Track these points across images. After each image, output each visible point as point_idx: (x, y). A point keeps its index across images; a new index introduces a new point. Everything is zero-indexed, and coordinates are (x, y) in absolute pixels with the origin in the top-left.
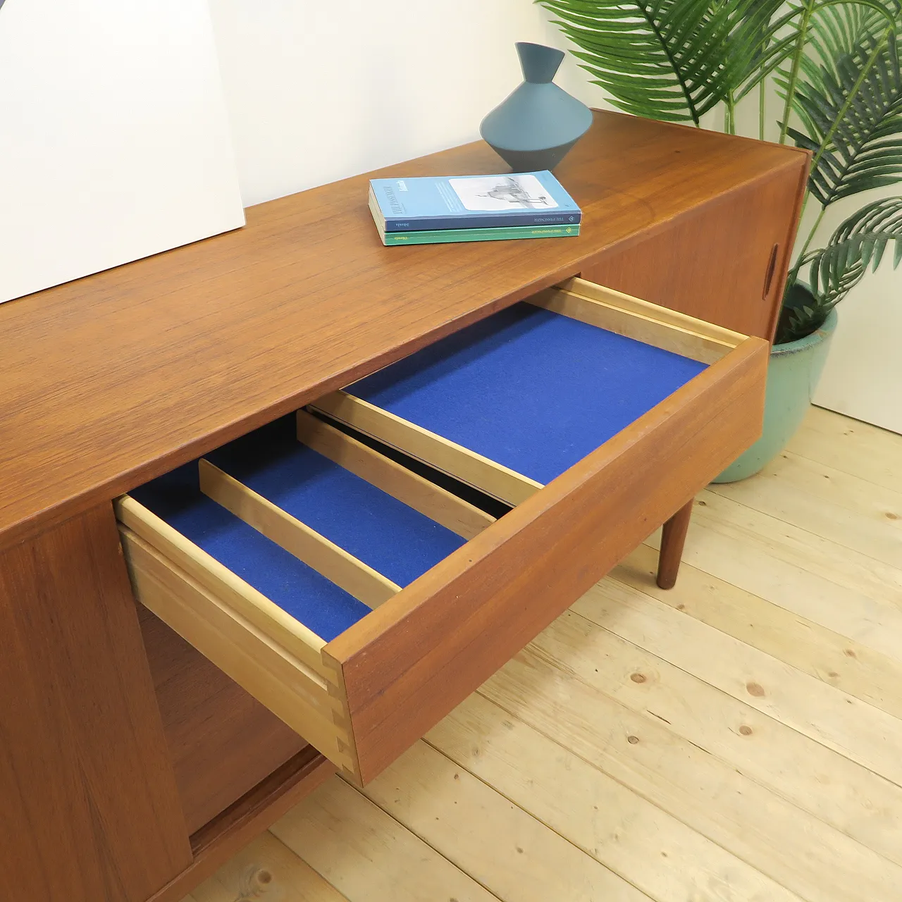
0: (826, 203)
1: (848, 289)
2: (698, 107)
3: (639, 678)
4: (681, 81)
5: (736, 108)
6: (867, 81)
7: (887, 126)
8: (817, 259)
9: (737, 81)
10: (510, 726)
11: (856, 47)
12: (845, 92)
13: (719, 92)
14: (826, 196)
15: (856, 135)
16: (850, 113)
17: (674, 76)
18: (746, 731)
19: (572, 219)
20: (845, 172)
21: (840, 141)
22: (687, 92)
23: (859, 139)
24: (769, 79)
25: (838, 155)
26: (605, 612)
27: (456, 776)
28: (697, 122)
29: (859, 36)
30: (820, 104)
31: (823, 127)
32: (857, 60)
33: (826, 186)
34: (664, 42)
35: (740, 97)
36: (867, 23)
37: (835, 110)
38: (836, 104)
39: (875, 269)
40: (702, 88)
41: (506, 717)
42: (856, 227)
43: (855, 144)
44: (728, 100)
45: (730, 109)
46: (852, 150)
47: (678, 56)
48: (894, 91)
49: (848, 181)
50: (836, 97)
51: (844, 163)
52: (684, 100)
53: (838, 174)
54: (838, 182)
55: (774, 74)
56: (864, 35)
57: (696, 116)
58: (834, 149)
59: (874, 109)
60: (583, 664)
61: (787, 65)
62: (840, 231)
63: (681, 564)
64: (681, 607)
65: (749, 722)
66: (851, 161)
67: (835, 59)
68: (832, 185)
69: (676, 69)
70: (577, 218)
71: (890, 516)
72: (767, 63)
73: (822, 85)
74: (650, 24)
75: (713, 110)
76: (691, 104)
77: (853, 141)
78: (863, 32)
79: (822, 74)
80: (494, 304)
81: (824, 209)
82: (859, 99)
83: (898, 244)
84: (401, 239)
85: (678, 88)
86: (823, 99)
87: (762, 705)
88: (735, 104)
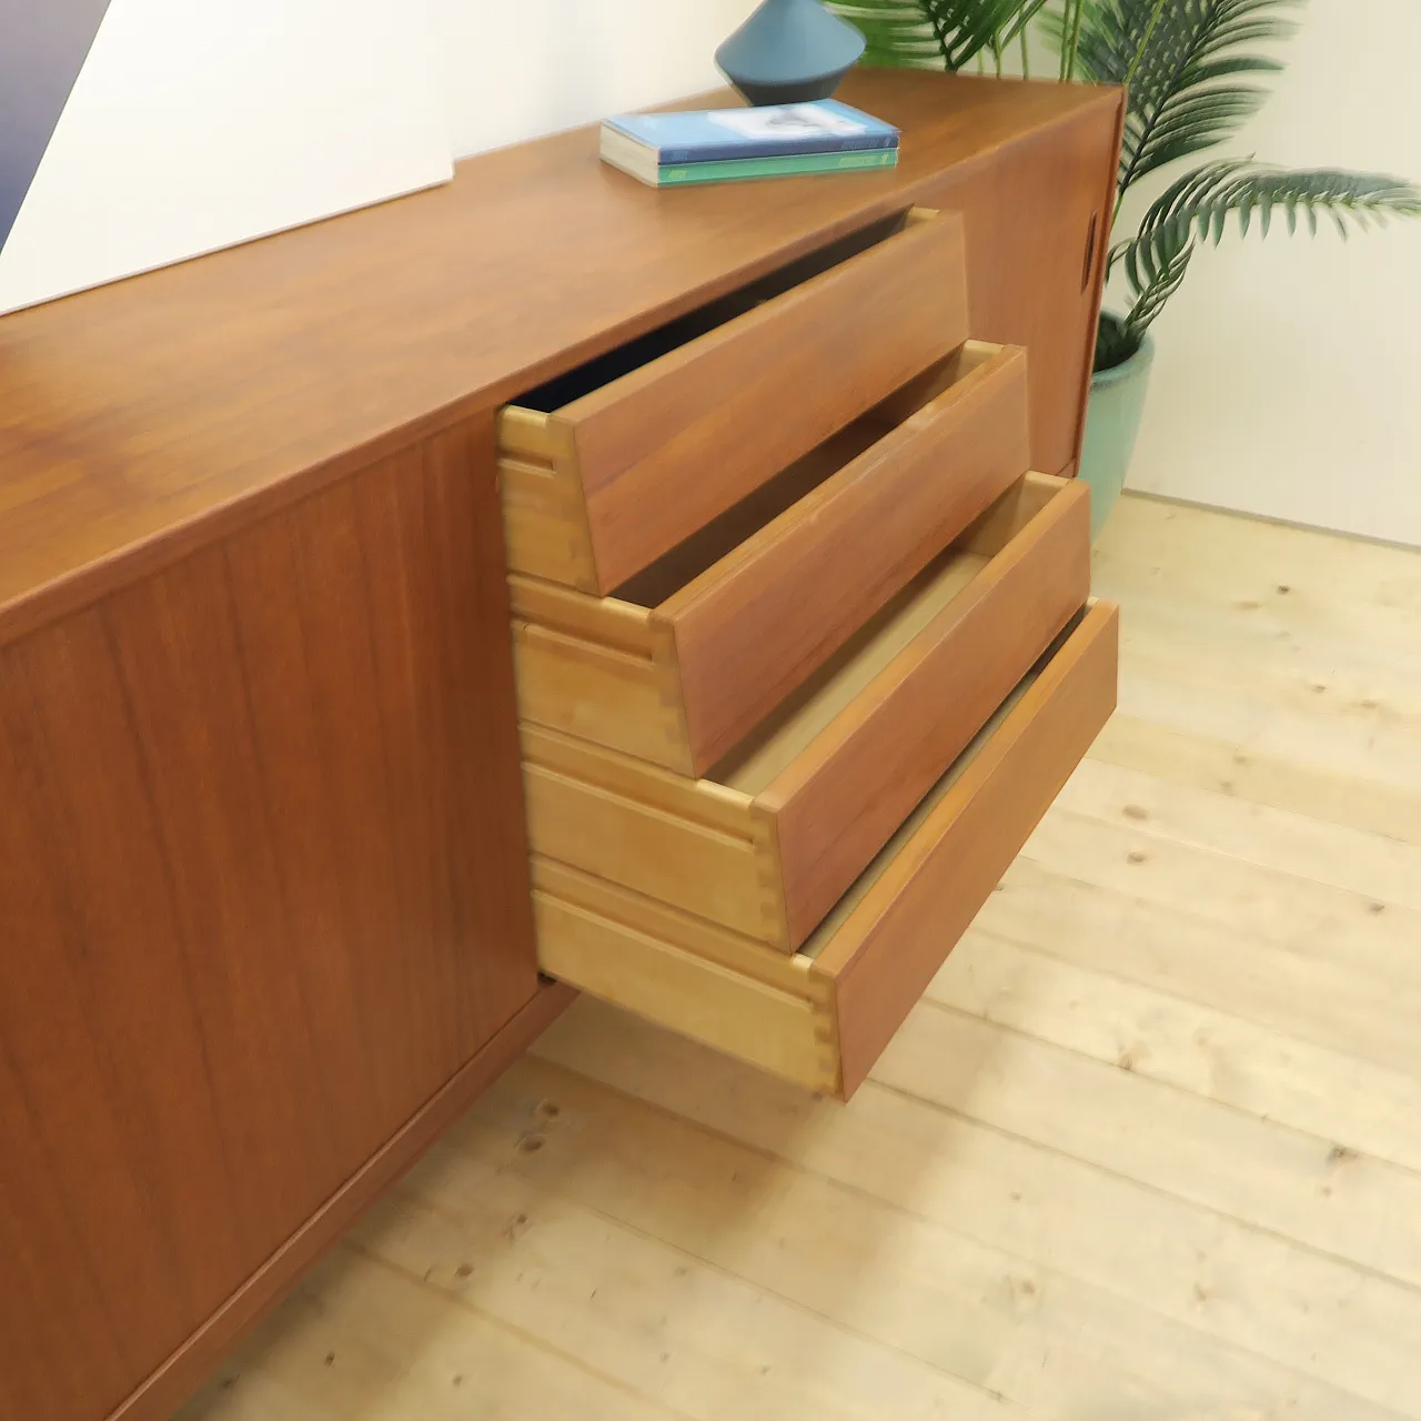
0: (1125, 185)
1: (1166, 296)
2: (956, 54)
4: (932, 20)
5: (1006, 54)
8: (1130, 253)
9: (998, 21)
13: (982, 34)
14: (1122, 175)
15: (1154, 90)
17: (921, 13)
18: (1137, 859)
19: (887, 142)
20: (1144, 140)
22: (940, 35)
23: (1158, 94)
25: (1132, 119)
28: (956, 76)
30: (1102, 53)
35: (1004, 44)
40: (958, 29)
43: (1153, 104)
44: (993, 45)
45: (997, 57)
46: (1149, 112)
51: (1141, 130)
52: (936, 45)
53: (1135, 144)
54: (1138, 155)
55: (1038, 19)
57: (952, 66)
62: (1154, 211)
65: (1137, 848)
66: (1149, 125)
68: (1129, 160)
70: (893, 142)
71: (1247, 605)
72: (1029, 4)
73: (1101, 28)
75: (975, 60)
76: (946, 51)
77: (1150, 99)
79: (1101, 14)
80: (838, 227)
81: (1123, 192)
82: (1151, 43)
83: (1242, 211)
84: (679, 175)
85: (928, 29)
86: (1103, 43)
87: (1150, 829)
88: (1001, 51)
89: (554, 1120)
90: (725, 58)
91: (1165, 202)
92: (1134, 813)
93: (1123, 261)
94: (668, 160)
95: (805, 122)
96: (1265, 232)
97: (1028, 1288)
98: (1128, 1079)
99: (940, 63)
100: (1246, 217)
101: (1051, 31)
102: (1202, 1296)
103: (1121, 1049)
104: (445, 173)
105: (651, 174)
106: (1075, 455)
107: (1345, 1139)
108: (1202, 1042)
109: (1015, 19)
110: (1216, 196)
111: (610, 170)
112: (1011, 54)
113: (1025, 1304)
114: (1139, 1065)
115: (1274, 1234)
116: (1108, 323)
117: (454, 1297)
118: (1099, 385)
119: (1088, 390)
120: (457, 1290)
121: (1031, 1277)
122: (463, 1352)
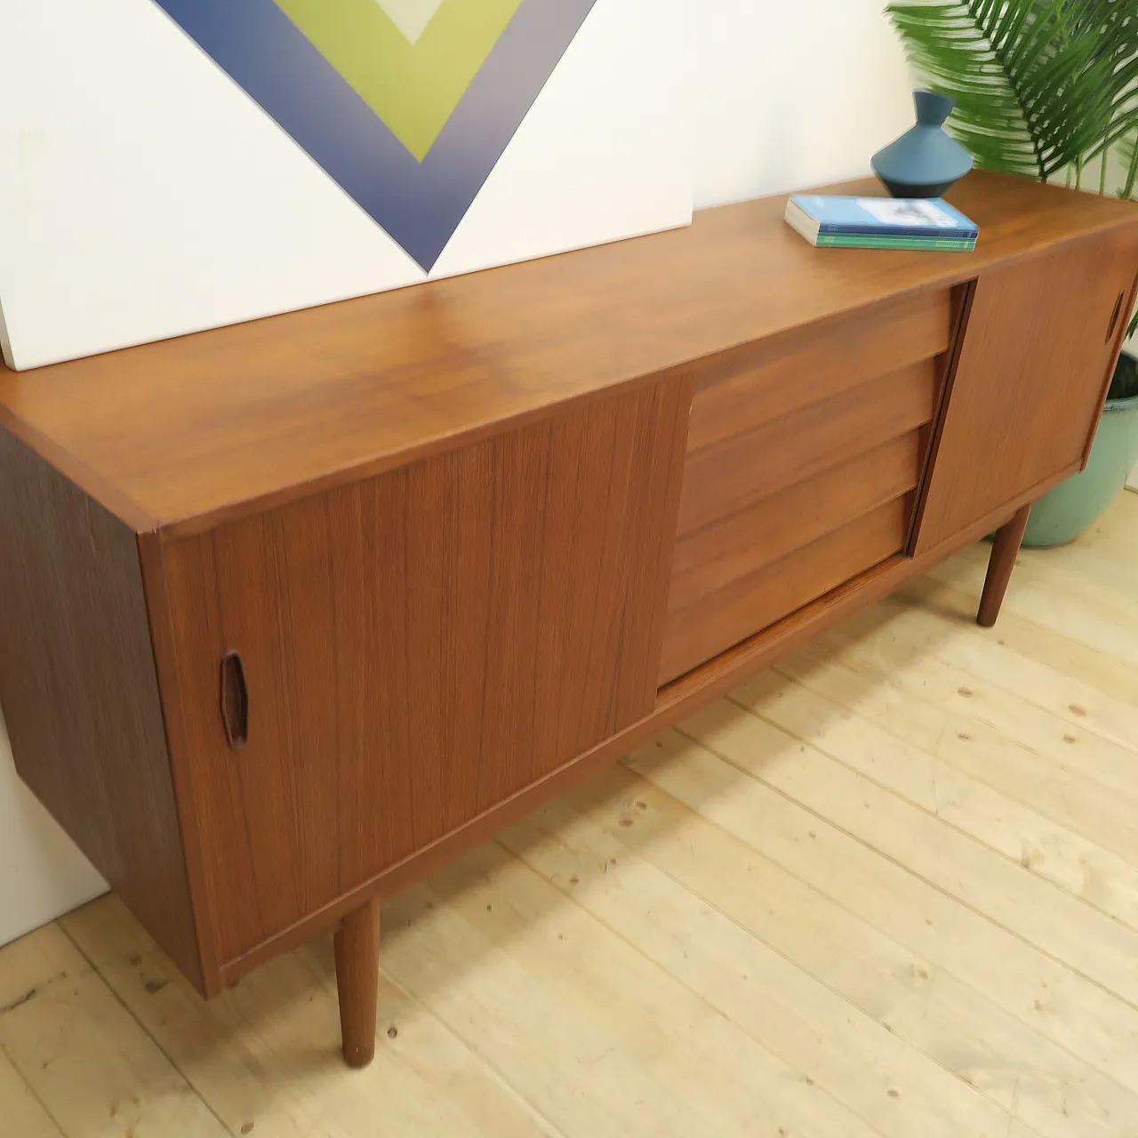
2: (1048, 166)
3: (965, 693)
4: (1034, 141)
5: (1084, 171)
13: (1069, 154)
17: (1028, 136)
18: (1070, 740)
19: (970, 235)
22: (1038, 152)
24: (1111, 149)
27: (802, 750)
28: (1045, 182)
34: (1023, 103)
35: (1087, 161)
40: (1052, 149)
41: (843, 711)
44: (1076, 163)
45: (1078, 171)
47: (1034, 118)
52: (1034, 159)
55: (1117, 143)
57: (1044, 175)
60: (911, 679)
64: (1002, 643)
65: (1072, 733)
69: (1030, 130)
70: (974, 234)
72: (1110, 135)
74: (1012, 86)
75: (1062, 170)
76: (1041, 163)
84: (830, 240)
85: (1031, 147)
87: (1084, 722)
88: (1082, 167)
89: (641, 811)
90: (877, 161)
92: (1077, 710)
94: (825, 230)
95: (918, 213)
97: (924, 975)
98: (1024, 871)
99: (1036, 171)
101: (1126, 153)
102: (1038, 1007)
103: (1025, 853)
104: (686, 219)
105: (812, 236)
106: (1084, 456)
108: (1083, 862)
109: (1102, 141)
112: (1091, 169)
113: (919, 982)
114: (1035, 866)
115: (1099, 985)
116: (1127, 360)
117: (567, 894)
118: (1112, 409)
119: (1101, 412)
120: (568, 890)
121: (927, 969)
122: (566, 923)
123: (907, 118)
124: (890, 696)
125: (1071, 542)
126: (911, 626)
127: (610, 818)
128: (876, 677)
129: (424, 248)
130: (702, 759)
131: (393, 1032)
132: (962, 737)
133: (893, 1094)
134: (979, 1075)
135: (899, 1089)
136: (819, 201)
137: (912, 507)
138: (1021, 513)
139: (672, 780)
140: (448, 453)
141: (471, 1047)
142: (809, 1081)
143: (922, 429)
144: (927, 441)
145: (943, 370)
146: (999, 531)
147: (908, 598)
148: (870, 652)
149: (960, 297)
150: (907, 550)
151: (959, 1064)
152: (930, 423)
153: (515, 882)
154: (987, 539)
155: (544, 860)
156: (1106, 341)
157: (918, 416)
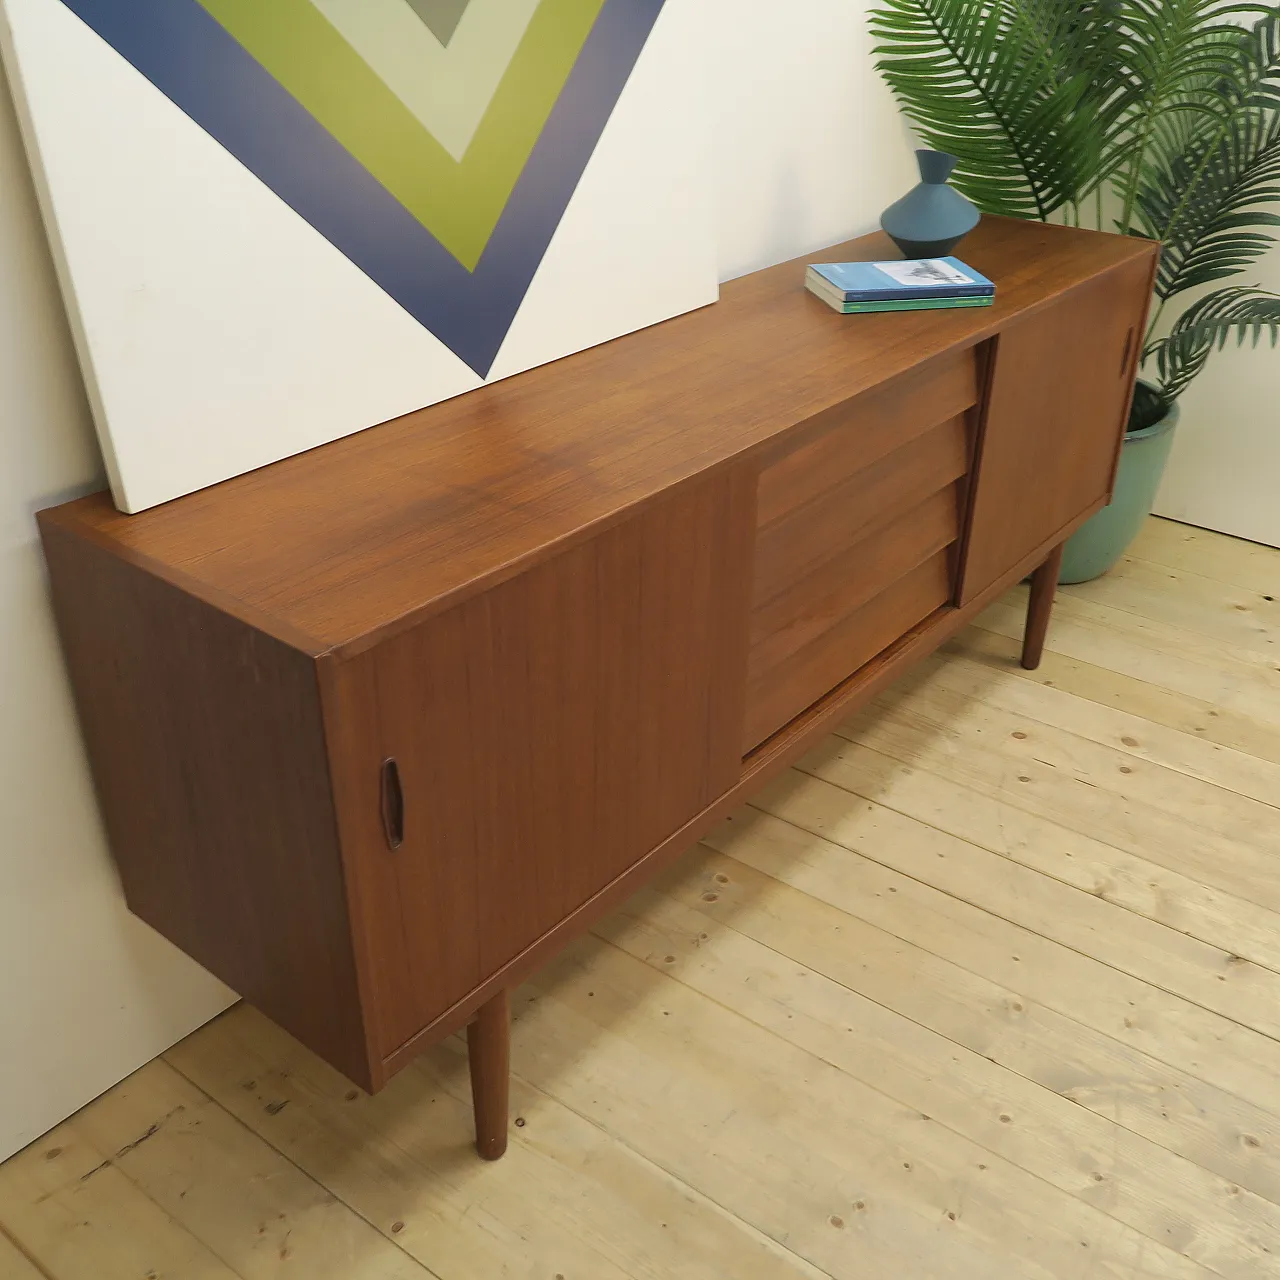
0: (1165, 297)
2: (1046, 206)
3: (1020, 736)
4: (1031, 182)
5: (1082, 206)
6: (1200, 180)
7: (1219, 222)
8: (1161, 349)
9: (1078, 185)
10: (908, 772)
11: (1187, 147)
12: (1179, 191)
13: (1066, 193)
14: (1164, 290)
15: (1191, 231)
16: (1186, 211)
17: (1024, 178)
18: (1125, 770)
19: (987, 291)
20: (1182, 266)
21: (1175, 236)
22: (1036, 191)
23: (1195, 234)
25: (1175, 251)
26: (976, 689)
27: (870, 808)
28: (1044, 220)
29: (1189, 137)
30: (1156, 203)
31: (1159, 224)
32: (1189, 159)
33: (1164, 281)
34: (1017, 148)
35: (1083, 197)
36: (1197, 125)
37: (1170, 206)
38: (1170, 200)
39: (1221, 347)
40: (1049, 189)
41: (903, 767)
42: (1198, 316)
43: (1190, 240)
44: (1073, 200)
45: (1076, 208)
46: (1188, 245)
47: (1030, 159)
48: (1226, 189)
49: (1185, 275)
50: (1171, 196)
51: (1181, 258)
52: (1033, 199)
53: (1176, 268)
54: (1176, 277)
55: (1111, 177)
56: (1195, 136)
57: (1043, 214)
58: (1171, 245)
59: (1207, 206)
60: (965, 726)
61: (1125, 167)
62: (1182, 321)
63: (1043, 652)
64: (1048, 683)
65: (1127, 764)
66: (1187, 256)
67: (1168, 159)
68: (1170, 279)
69: (1026, 172)
70: (991, 290)
71: (1238, 607)
72: (1104, 170)
73: (1157, 185)
74: (1005, 130)
75: (1060, 209)
76: (1039, 202)
77: (1188, 237)
78: (1193, 133)
79: (1157, 174)
81: (1163, 302)
82: (1193, 196)
83: (1240, 327)
84: (856, 308)
85: (1029, 189)
86: (1158, 196)
87: (1137, 752)
88: (1078, 204)
89: (723, 885)
90: (890, 216)
91: (1190, 314)
92: (1128, 741)
93: (1156, 353)
94: (851, 298)
96: (1255, 343)
97: (1018, 1008)
98: (1099, 901)
99: (1034, 211)
100: (1242, 332)
102: (1128, 1025)
103: (1096, 883)
104: (713, 296)
105: (840, 305)
106: (1109, 489)
107: (1241, 952)
108: (1153, 886)
110: (1226, 314)
111: (811, 296)
112: (1087, 205)
113: (1015, 1015)
114: (1108, 895)
116: (1142, 389)
117: (664, 972)
118: (1132, 440)
119: (1122, 443)
120: (665, 969)
121: (1020, 1002)
122: (669, 1000)
123: (912, 178)
124: (946, 746)
125: (1101, 576)
126: (957, 675)
127: (694, 896)
128: (933, 730)
129: (479, 357)
130: (773, 828)
131: (521, 1123)
132: (1022, 779)
133: (1005, 1119)
134: (1082, 1093)
135: (1010, 1114)
136: (838, 268)
137: (955, 558)
138: (1054, 555)
139: (747, 852)
140: (557, 557)
141: (599, 1126)
142: (927, 1118)
143: (958, 483)
144: (964, 493)
145: (973, 424)
146: (1035, 573)
147: (953, 649)
148: (923, 706)
149: (984, 354)
150: (954, 602)
151: (1062, 1084)
152: (966, 475)
153: (613, 967)
154: (1025, 581)
155: (637, 943)
156: (1121, 376)
157: (953, 472)
